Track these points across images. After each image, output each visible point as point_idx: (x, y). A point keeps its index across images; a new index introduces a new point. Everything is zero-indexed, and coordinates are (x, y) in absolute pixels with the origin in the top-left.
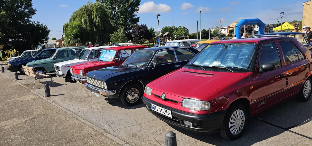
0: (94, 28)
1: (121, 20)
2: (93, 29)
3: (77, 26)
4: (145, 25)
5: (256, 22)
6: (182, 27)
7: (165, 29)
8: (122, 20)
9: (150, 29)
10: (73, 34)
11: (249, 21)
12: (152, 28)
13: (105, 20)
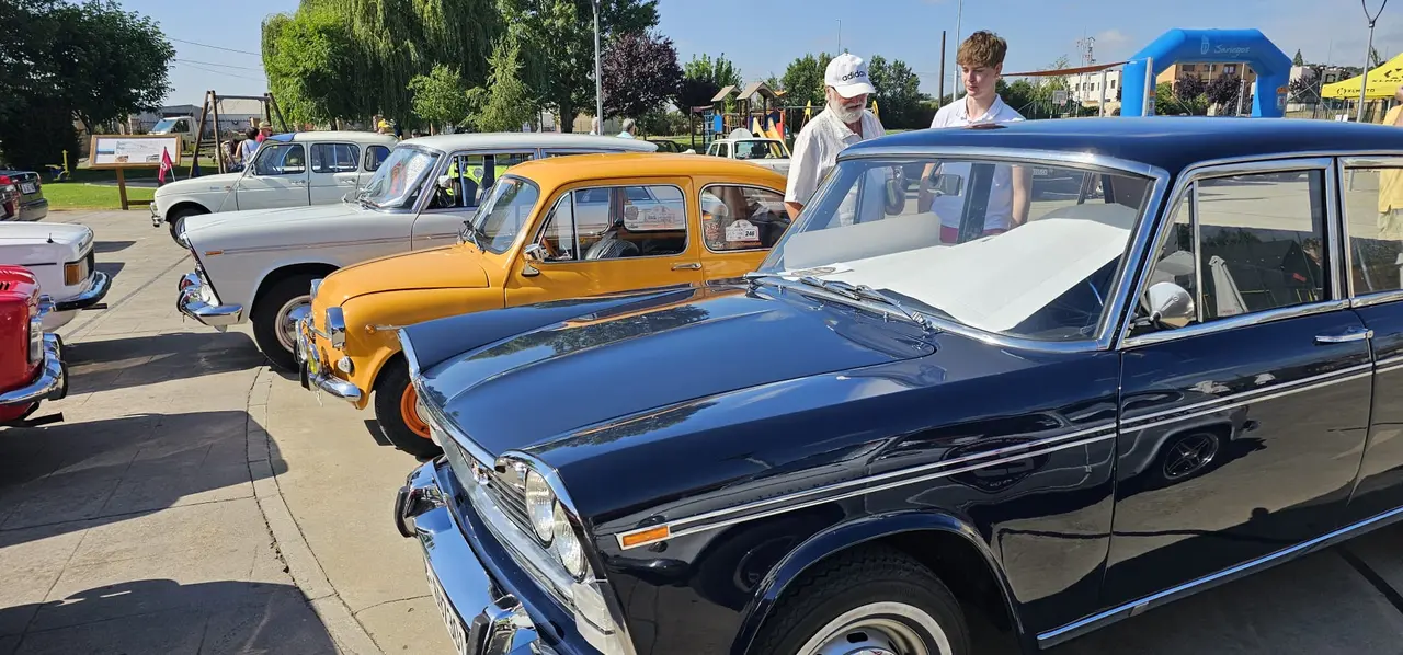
0: (411, 45)
1: (561, 9)
2: (406, 51)
3: (320, 32)
4: (668, 43)
5: (1240, 50)
6: (890, 62)
7: (804, 69)
8: (562, 13)
9: (714, 63)
10: (301, 69)
11: (1206, 42)
12: (726, 59)
13: (471, 7)
